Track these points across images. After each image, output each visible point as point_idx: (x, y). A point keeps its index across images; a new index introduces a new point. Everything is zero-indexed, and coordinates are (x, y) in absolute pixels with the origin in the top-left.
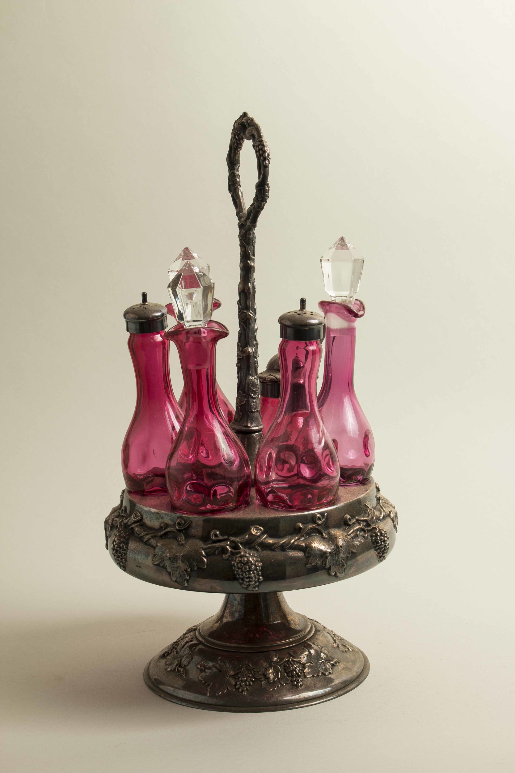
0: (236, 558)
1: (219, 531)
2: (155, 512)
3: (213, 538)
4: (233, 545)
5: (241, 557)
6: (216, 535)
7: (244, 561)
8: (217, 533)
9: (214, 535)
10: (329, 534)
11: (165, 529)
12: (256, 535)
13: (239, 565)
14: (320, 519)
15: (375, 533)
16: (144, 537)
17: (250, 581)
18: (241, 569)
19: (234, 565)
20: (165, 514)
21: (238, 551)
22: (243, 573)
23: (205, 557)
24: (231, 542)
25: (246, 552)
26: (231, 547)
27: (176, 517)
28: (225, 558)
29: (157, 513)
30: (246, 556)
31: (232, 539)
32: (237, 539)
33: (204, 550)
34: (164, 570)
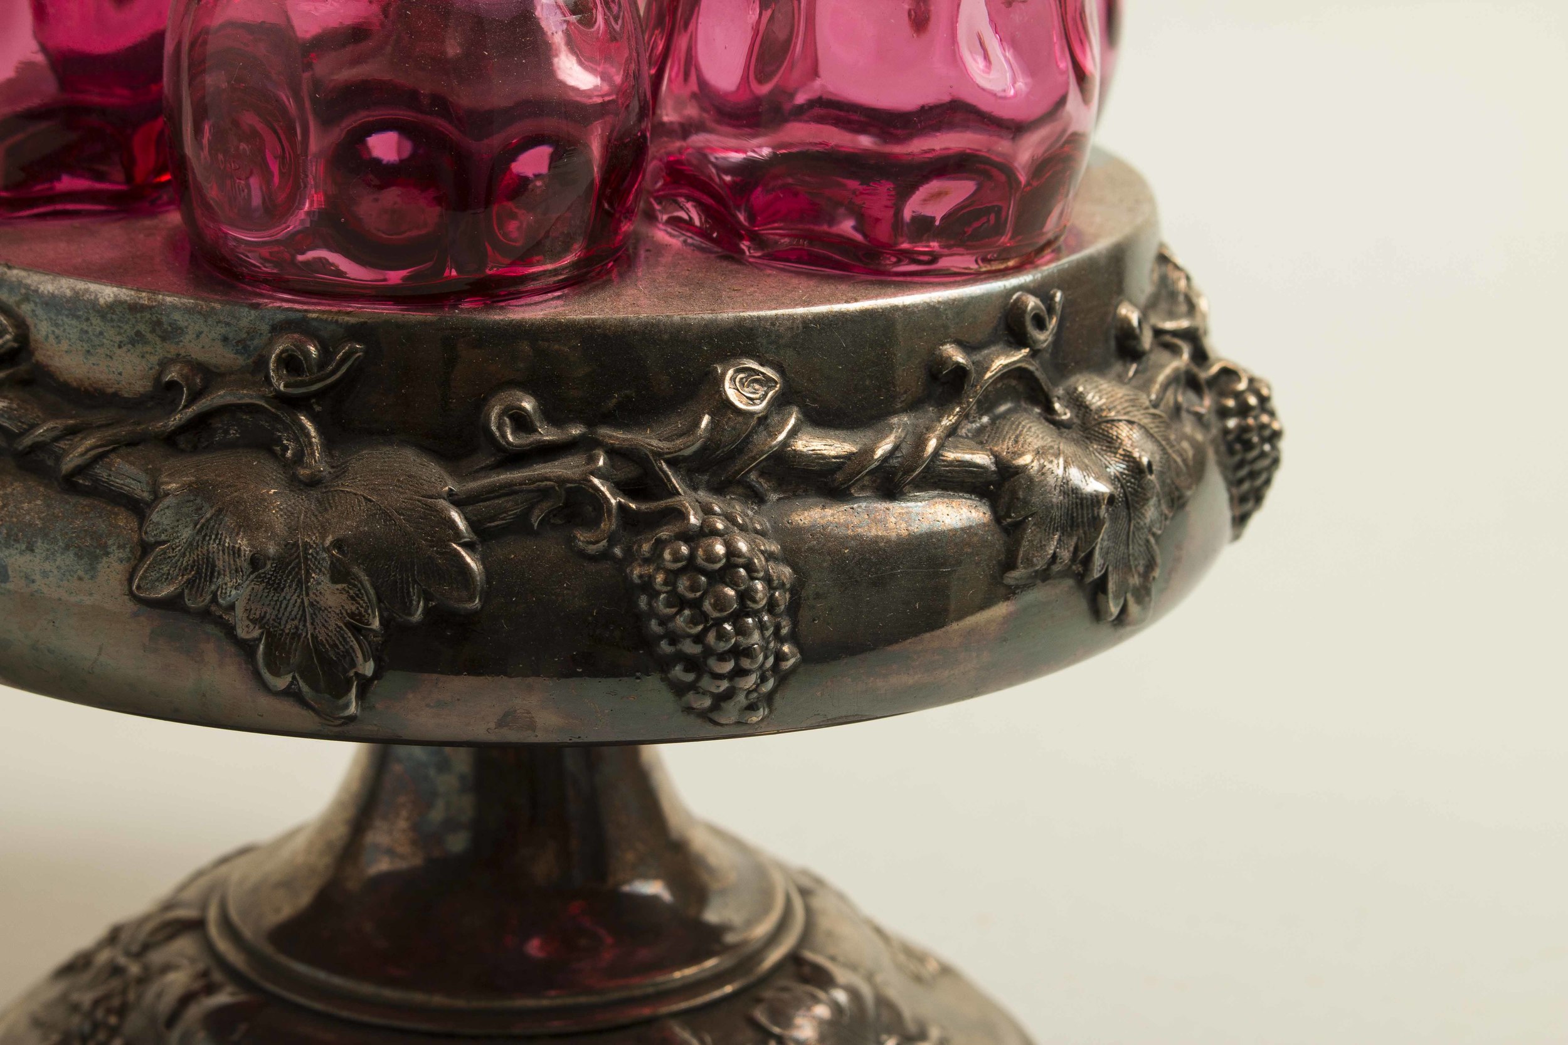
0: (660, 544)
1: (535, 394)
2: (114, 306)
3: (504, 436)
4: (628, 471)
5: (692, 537)
6: (521, 422)
7: (711, 557)
8: (524, 409)
9: (507, 420)
10: (1077, 402)
11: (194, 398)
12: (752, 414)
13: (683, 584)
14: (1040, 323)
15: (1238, 395)
16: (62, 444)
17: (740, 672)
18: (696, 604)
19: (647, 586)
20: (189, 311)
21: (663, 503)
22: (706, 631)
23: (469, 546)
24: (613, 452)
25: (707, 511)
26: (620, 487)
27: (265, 328)
28: (592, 549)
29: (134, 308)
30: (715, 533)
31: (617, 436)
32: (650, 440)
33: (458, 502)
34: (210, 628)
